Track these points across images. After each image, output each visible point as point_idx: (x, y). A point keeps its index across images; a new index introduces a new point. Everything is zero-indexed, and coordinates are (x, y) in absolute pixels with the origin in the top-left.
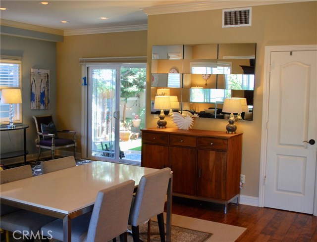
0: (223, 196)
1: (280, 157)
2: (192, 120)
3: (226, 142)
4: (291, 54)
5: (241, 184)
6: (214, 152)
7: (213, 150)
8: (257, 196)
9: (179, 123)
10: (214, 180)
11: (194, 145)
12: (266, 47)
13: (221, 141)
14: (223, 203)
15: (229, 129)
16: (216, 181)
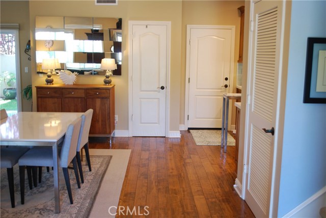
0: (108, 131)
1: (142, 100)
2: (75, 76)
3: (108, 91)
4: (147, 27)
5: (115, 122)
6: (100, 99)
7: (98, 98)
8: (128, 129)
9: (64, 80)
10: (100, 120)
11: (83, 95)
12: (129, 21)
13: (104, 91)
14: (108, 136)
15: (107, 82)
16: (102, 121)
